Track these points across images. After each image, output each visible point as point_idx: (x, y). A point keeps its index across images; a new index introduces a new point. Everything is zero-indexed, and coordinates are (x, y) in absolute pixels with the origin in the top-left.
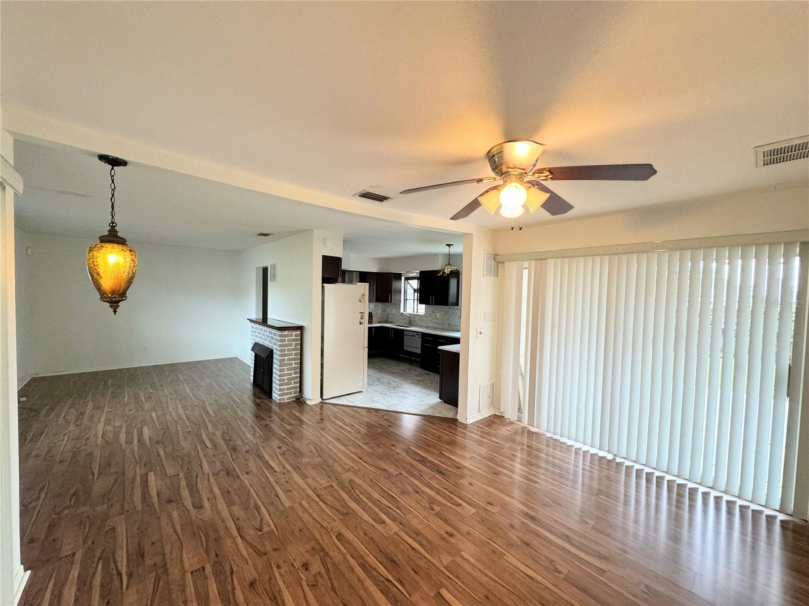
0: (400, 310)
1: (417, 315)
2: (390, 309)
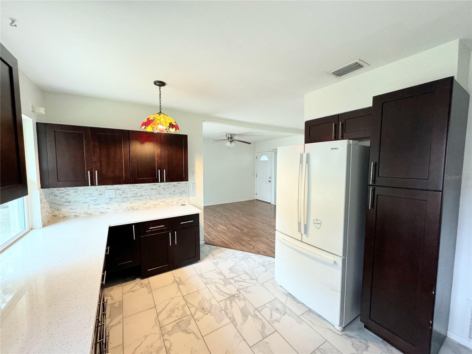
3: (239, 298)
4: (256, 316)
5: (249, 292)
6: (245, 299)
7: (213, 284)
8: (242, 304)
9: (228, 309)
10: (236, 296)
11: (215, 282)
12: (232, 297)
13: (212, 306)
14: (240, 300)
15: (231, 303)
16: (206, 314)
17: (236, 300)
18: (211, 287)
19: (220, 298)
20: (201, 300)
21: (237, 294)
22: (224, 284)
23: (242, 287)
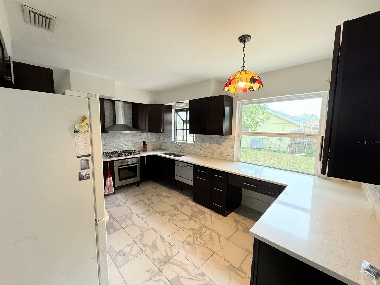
0: (171, 139)
1: (187, 144)
2: (163, 138)
3: (160, 261)
4: (145, 246)
5: (148, 272)
6: (153, 261)
7: (194, 275)
8: (157, 255)
9: (169, 247)
10: (162, 263)
11: (193, 279)
12: (167, 261)
13: (183, 247)
14: (158, 258)
15: (167, 254)
16: (185, 240)
17: (162, 258)
18: (194, 270)
19: (179, 258)
20: (195, 251)
21: (161, 266)
22: (181, 279)
23: (156, 279)
